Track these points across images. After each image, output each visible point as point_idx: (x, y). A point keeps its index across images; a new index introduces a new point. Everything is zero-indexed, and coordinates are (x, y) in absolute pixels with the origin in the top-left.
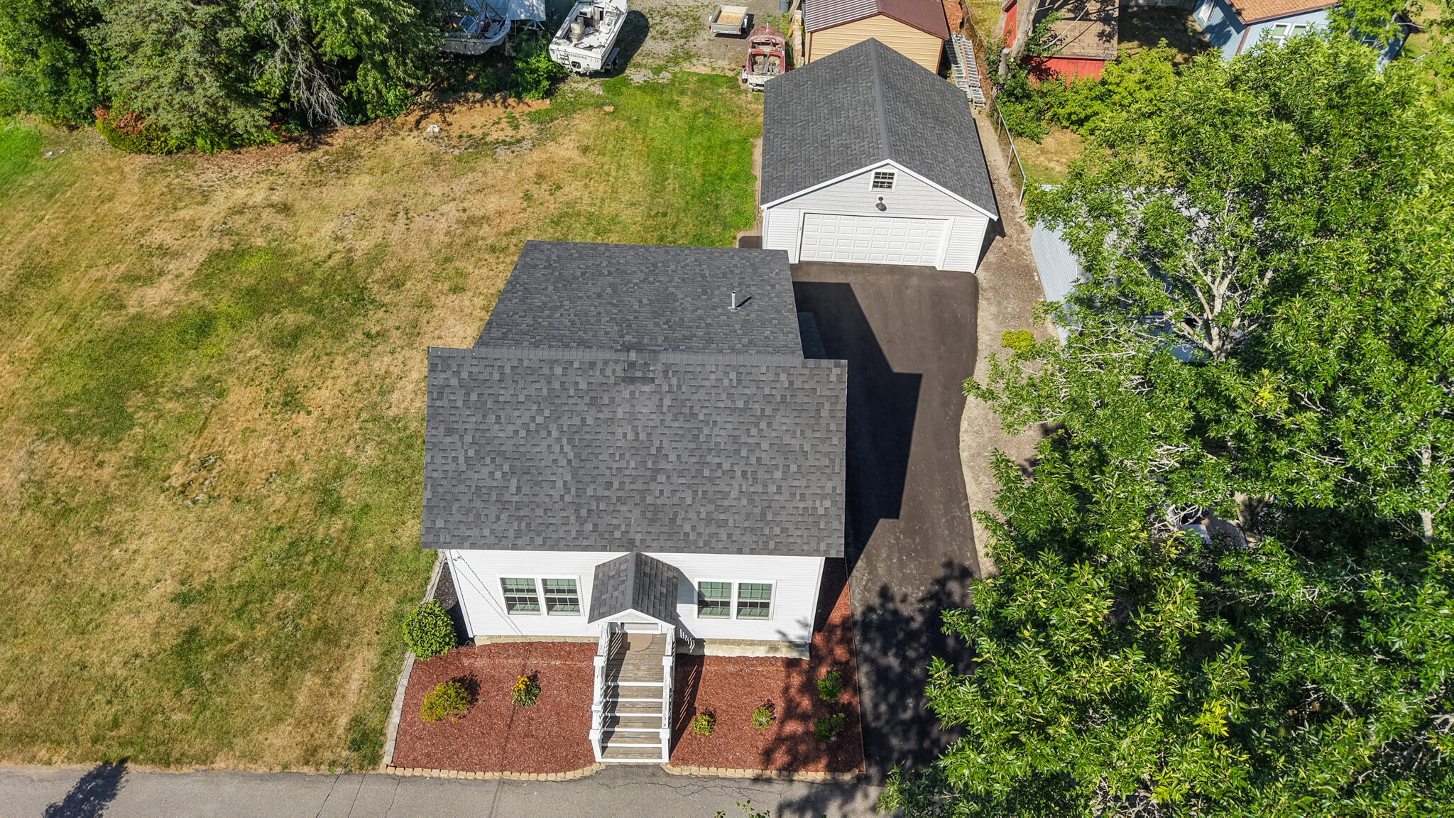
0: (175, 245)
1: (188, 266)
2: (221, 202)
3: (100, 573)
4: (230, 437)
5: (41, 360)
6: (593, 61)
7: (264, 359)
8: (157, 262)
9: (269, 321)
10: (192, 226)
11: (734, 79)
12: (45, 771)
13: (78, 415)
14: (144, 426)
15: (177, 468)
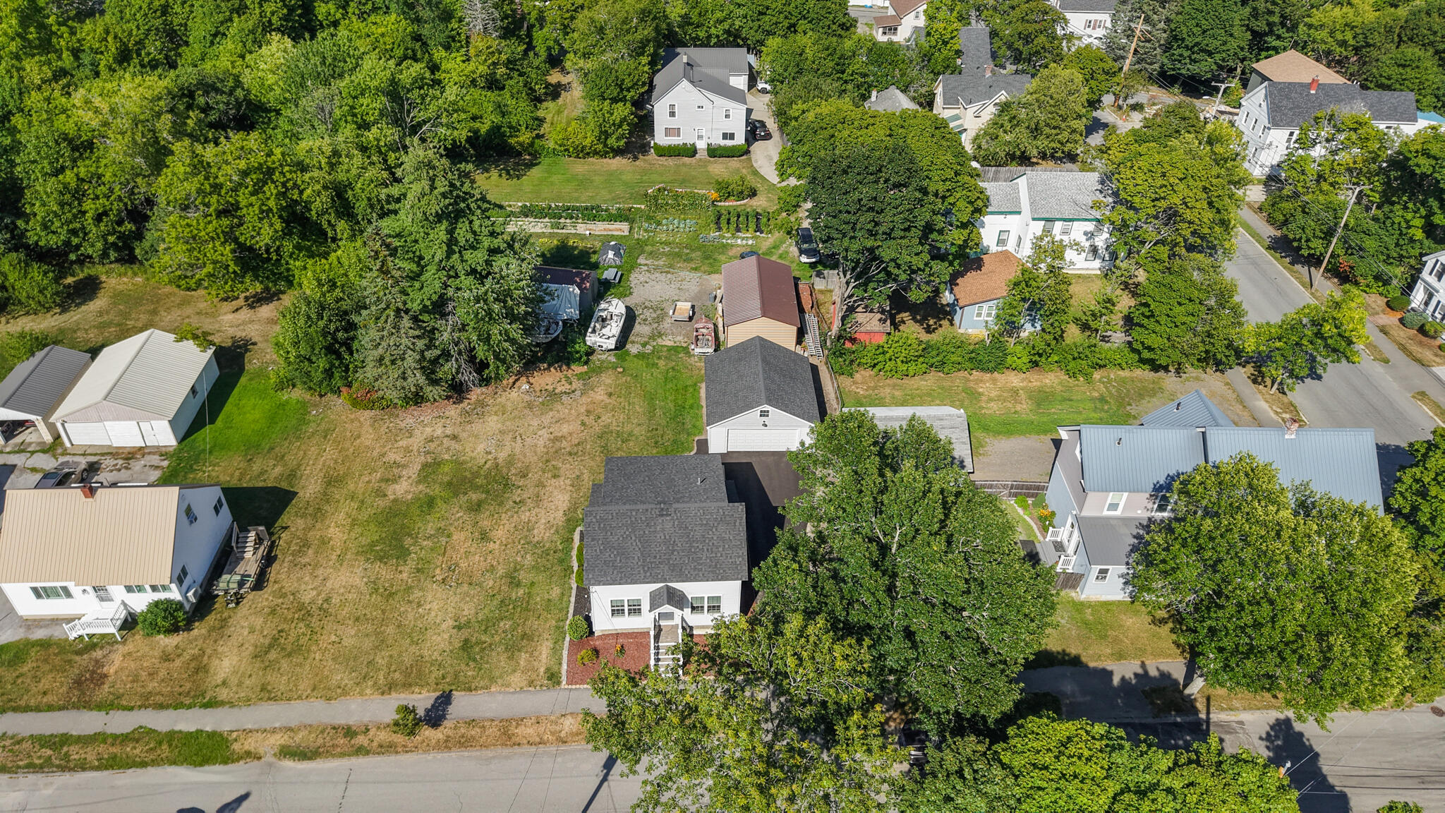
0: (403, 461)
1: (413, 471)
2: (419, 436)
3: (416, 620)
4: (459, 556)
5: (353, 525)
7: (465, 517)
8: (395, 471)
9: (463, 499)
10: (408, 450)
11: (687, 348)
12: (420, 696)
13: (381, 550)
14: (416, 553)
15: (438, 571)
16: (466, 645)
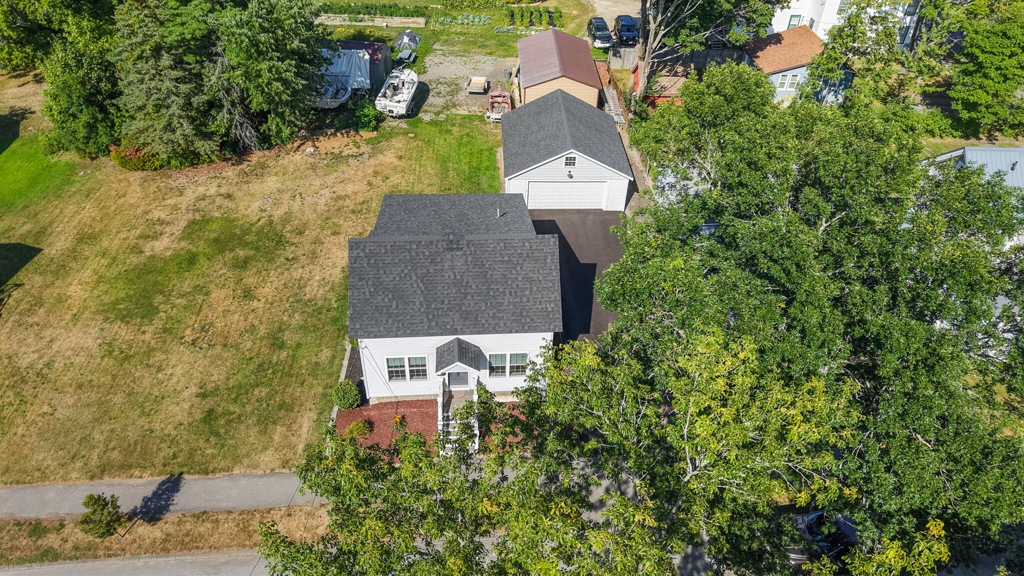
0: (168, 219)
1: (178, 228)
2: (190, 195)
3: (152, 386)
4: (215, 315)
5: (98, 282)
6: (401, 109)
7: (228, 274)
8: (158, 228)
9: (229, 255)
10: (175, 208)
11: (482, 117)
12: (139, 481)
13: (125, 309)
14: (165, 312)
15: (188, 332)
16: (210, 416)
